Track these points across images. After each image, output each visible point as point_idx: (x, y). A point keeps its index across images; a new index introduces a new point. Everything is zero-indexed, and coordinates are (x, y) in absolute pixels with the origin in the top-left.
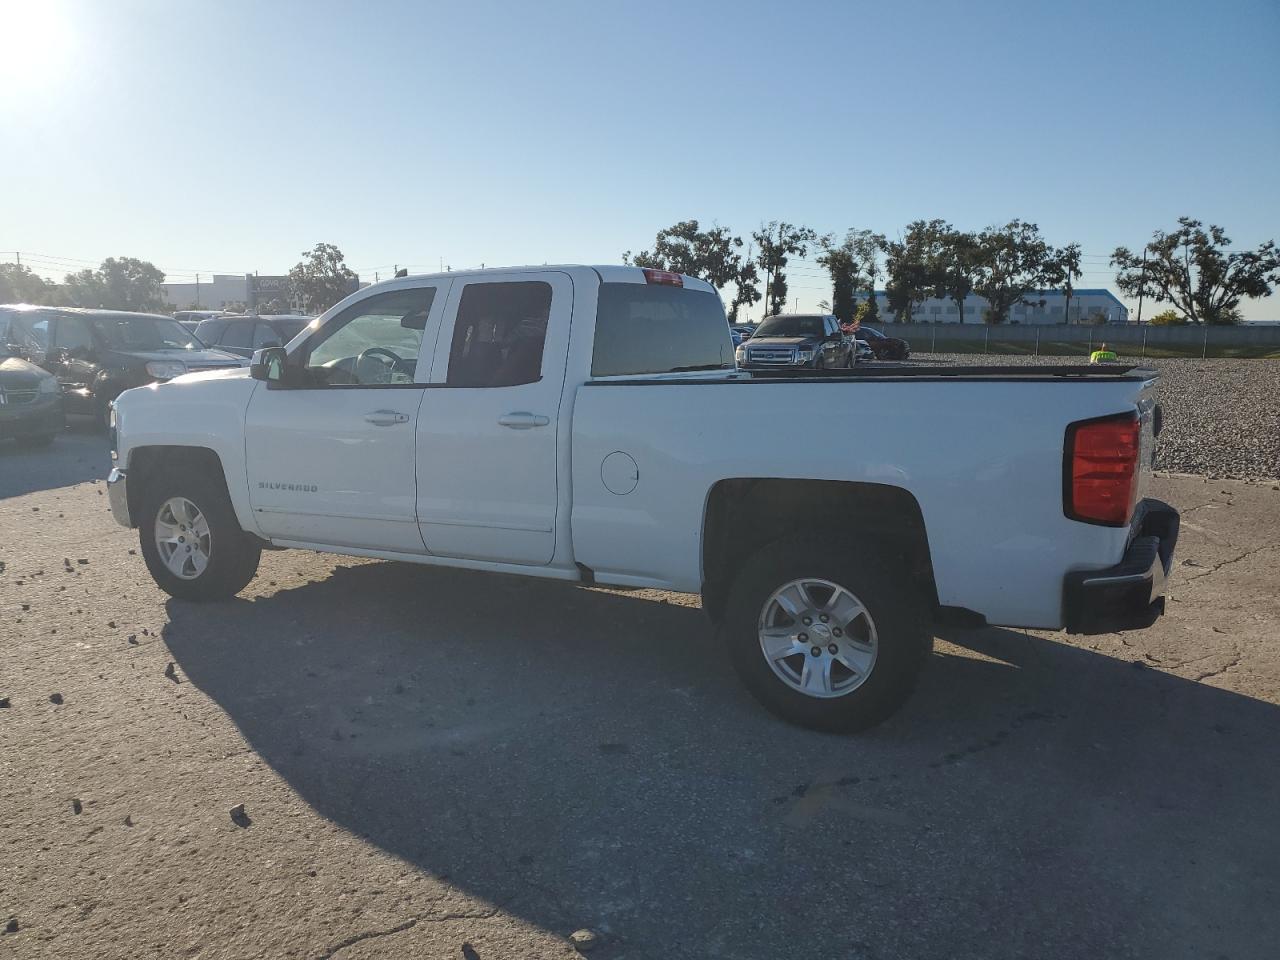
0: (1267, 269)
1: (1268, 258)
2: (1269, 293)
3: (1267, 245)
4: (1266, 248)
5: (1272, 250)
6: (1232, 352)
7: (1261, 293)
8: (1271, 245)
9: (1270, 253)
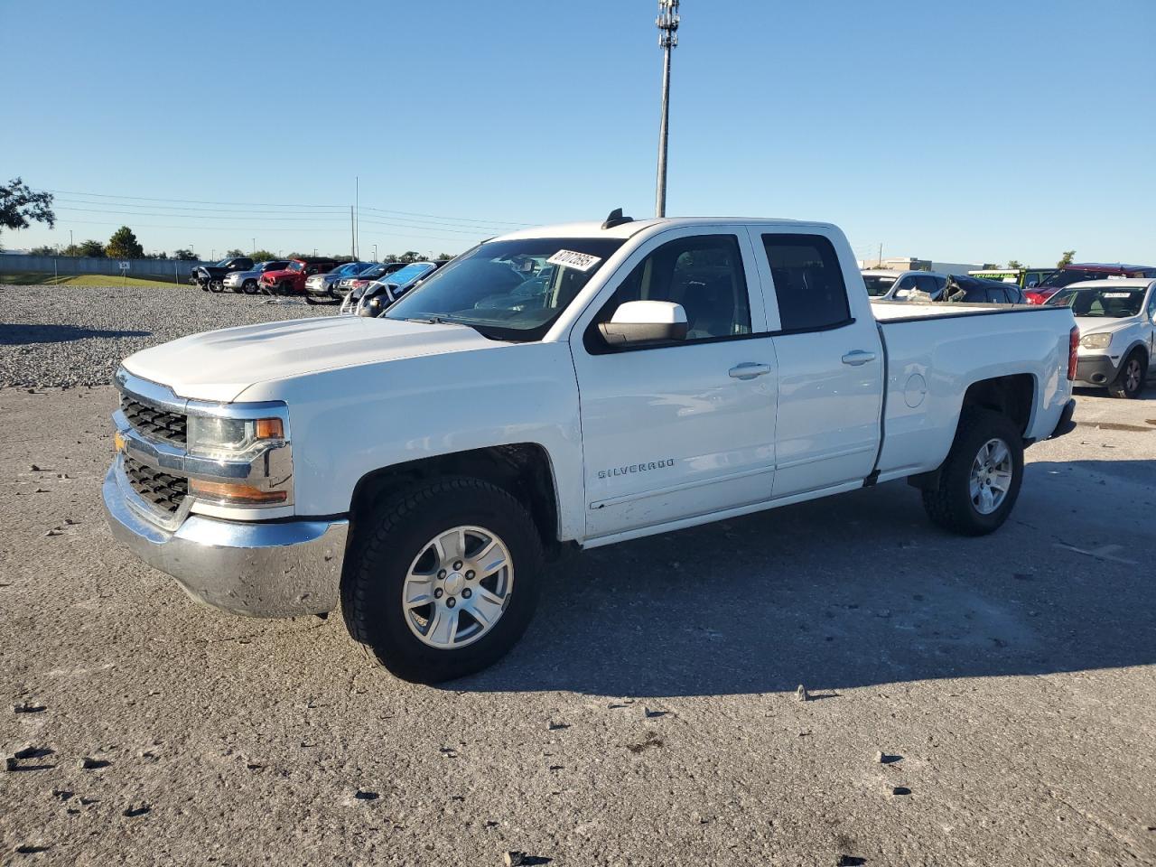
0: (21, 204)
1: (18, 193)
2: (27, 226)
3: (16, 181)
4: (16, 185)
5: (21, 186)
6: (10, 278)
7: (19, 225)
8: (20, 183)
9: (20, 189)
